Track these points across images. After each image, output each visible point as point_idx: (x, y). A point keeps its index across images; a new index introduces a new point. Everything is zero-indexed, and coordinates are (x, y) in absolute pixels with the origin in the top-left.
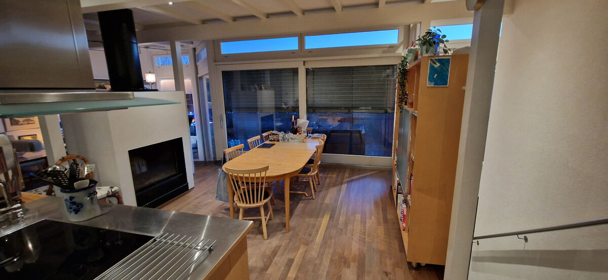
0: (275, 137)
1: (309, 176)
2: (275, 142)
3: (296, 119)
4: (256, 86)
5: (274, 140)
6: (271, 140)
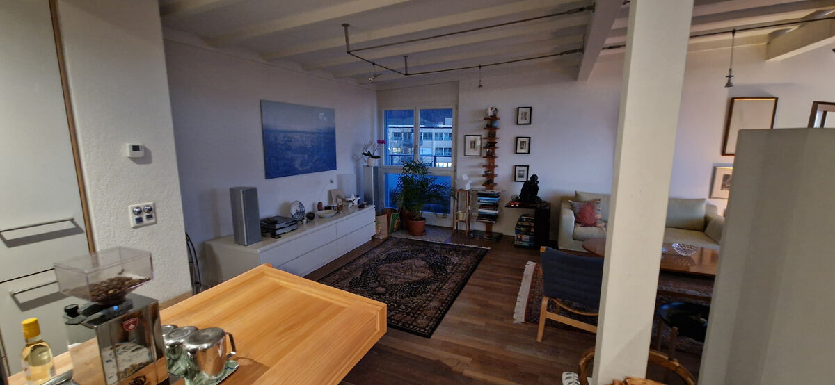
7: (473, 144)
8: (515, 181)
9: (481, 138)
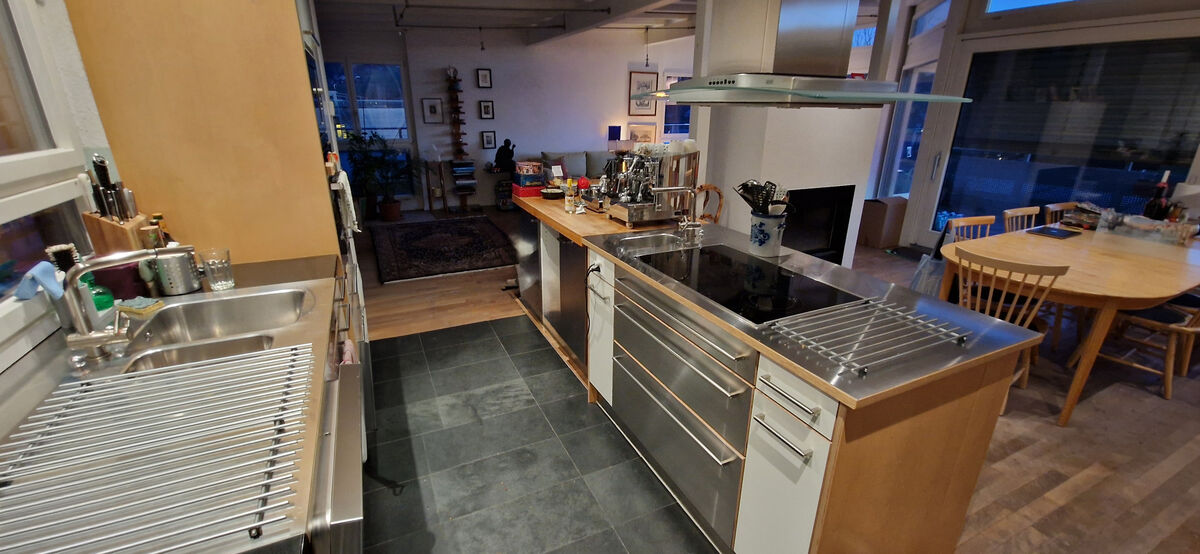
0: (1084, 217)
1: (1171, 332)
2: (1080, 230)
3: (1172, 182)
4: (1053, 89)
5: (1080, 226)
6: (1069, 224)
7: (433, 110)
8: (484, 148)
9: (442, 103)
